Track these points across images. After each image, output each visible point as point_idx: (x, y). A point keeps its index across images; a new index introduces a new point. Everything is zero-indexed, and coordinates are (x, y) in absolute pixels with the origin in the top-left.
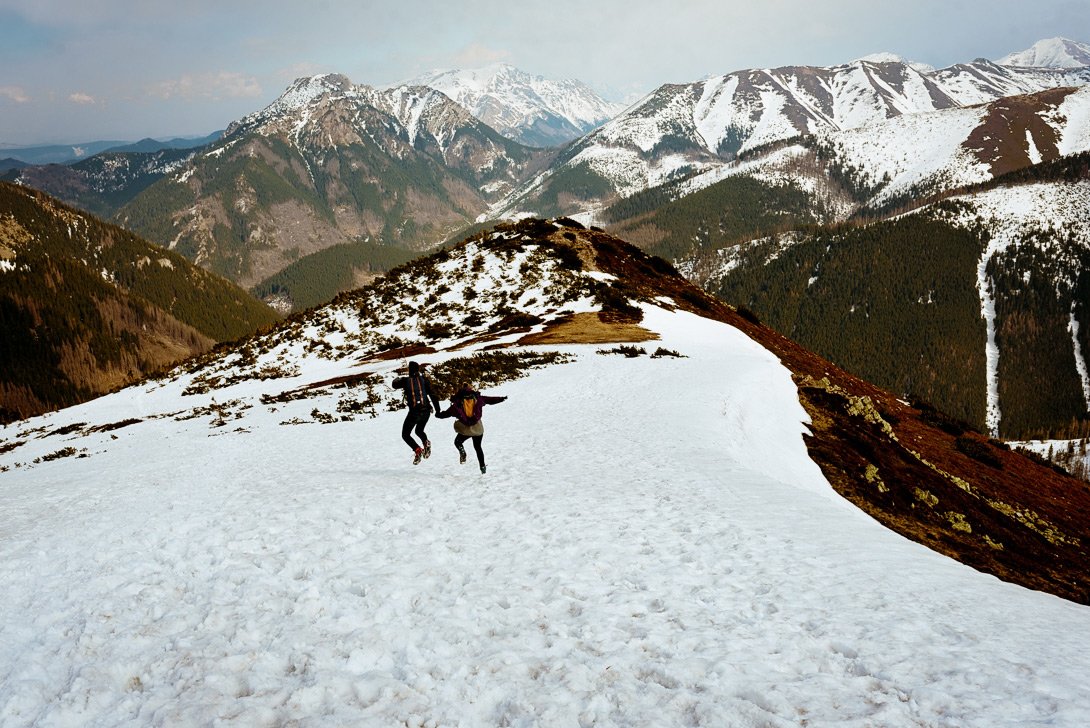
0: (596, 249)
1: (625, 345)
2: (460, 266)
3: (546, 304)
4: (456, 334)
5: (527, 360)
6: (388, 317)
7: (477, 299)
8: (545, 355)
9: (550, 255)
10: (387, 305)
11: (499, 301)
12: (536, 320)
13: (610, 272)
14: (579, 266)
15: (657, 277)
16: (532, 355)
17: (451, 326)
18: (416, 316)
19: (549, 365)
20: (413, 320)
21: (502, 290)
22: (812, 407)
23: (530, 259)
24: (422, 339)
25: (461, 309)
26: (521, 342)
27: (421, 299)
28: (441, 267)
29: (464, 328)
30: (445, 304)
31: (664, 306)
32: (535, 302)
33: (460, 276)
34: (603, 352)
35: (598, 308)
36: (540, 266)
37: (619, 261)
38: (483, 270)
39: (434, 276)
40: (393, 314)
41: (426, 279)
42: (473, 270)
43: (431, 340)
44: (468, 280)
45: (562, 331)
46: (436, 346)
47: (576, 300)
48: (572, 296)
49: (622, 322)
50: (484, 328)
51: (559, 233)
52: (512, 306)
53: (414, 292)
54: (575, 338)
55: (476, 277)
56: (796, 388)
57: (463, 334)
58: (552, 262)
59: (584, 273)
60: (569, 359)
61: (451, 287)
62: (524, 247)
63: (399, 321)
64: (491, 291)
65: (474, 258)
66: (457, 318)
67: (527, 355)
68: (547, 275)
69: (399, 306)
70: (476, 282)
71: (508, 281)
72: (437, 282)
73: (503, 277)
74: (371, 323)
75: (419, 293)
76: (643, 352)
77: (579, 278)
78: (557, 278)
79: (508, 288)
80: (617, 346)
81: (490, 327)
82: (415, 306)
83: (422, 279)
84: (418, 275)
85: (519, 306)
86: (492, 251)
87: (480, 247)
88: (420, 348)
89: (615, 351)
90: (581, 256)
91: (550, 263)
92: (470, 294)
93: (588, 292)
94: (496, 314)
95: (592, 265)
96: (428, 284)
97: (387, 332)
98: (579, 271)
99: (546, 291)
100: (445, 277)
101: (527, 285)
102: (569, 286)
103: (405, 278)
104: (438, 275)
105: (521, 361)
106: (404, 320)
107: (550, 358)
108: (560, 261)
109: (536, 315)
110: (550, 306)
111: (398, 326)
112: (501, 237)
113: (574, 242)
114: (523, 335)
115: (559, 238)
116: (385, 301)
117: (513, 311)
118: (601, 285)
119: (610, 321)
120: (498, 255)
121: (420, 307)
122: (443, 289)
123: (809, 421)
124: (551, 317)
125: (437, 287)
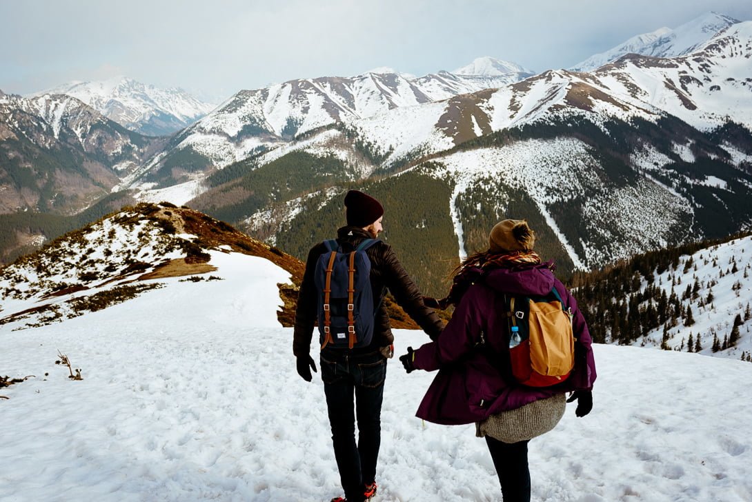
0: (184, 220)
1: (194, 276)
2: (100, 236)
3: (154, 255)
4: (101, 277)
5: (140, 289)
6: (56, 270)
7: (112, 256)
8: (151, 285)
9: (155, 226)
10: (55, 263)
11: (126, 255)
12: (148, 266)
13: (193, 233)
14: (173, 231)
15: (222, 234)
16: (144, 286)
17: (98, 273)
18: (75, 268)
19: (153, 290)
20: (73, 271)
21: (127, 249)
22: (286, 298)
23: (144, 229)
24: (80, 282)
25: (103, 262)
26: (140, 279)
27: (77, 258)
28: (87, 237)
29: (105, 273)
30: (93, 260)
31: (224, 251)
32: (148, 255)
33: (101, 242)
34: (182, 281)
35: (185, 255)
36: (150, 233)
37: (198, 226)
38: (115, 238)
39: (84, 243)
40: (59, 269)
41: (79, 245)
42: (109, 238)
43: (86, 282)
44: (106, 244)
45: (163, 270)
46: (89, 286)
47: (172, 251)
48: (170, 249)
49: (198, 262)
50: (117, 272)
51: (162, 212)
52: (135, 258)
53: (72, 254)
54: (170, 274)
55: (111, 242)
56: (278, 290)
57: (105, 277)
58: (157, 230)
59: (177, 235)
60: (163, 286)
61: (95, 249)
62: (140, 222)
63: (64, 273)
64: (121, 250)
65: (109, 230)
66: (101, 268)
67: (141, 286)
68: (154, 238)
69: (63, 263)
70: (112, 245)
71: (131, 243)
72: (86, 246)
73: (128, 241)
74: (45, 275)
75: (75, 254)
76: (202, 279)
77: (174, 239)
78: (160, 240)
79: (131, 248)
80: (190, 277)
81: (121, 271)
82: (73, 262)
83: (77, 245)
84: (73, 242)
85: (139, 258)
86: (121, 225)
87: (112, 222)
88: (78, 288)
89: (188, 279)
90: (175, 225)
91: (156, 231)
92: (108, 253)
93: (179, 246)
94: (125, 264)
95: (182, 230)
96: (81, 248)
97: (57, 279)
98: (174, 234)
99: (154, 248)
100: (91, 243)
101: (143, 245)
102: (167, 244)
103: (65, 245)
104: (87, 242)
105: (137, 289)
106: (67, 271)
107: (153, 286)
108: (162, 229)
109: (148, 262)
110: (157, 256)
111: (64, 275)
112: (125, 216)
113: (171, 217)
114: (141, 274)
115: (161, 215)
116: (53, 261)
117: (135, 261)
118: (187, 242)
119: (191, 263)
120: (124, 227)
121: (77, 263)
122: (91, 251)
123: (282, 304)
124: (157, 263)
125: (86, 249)
